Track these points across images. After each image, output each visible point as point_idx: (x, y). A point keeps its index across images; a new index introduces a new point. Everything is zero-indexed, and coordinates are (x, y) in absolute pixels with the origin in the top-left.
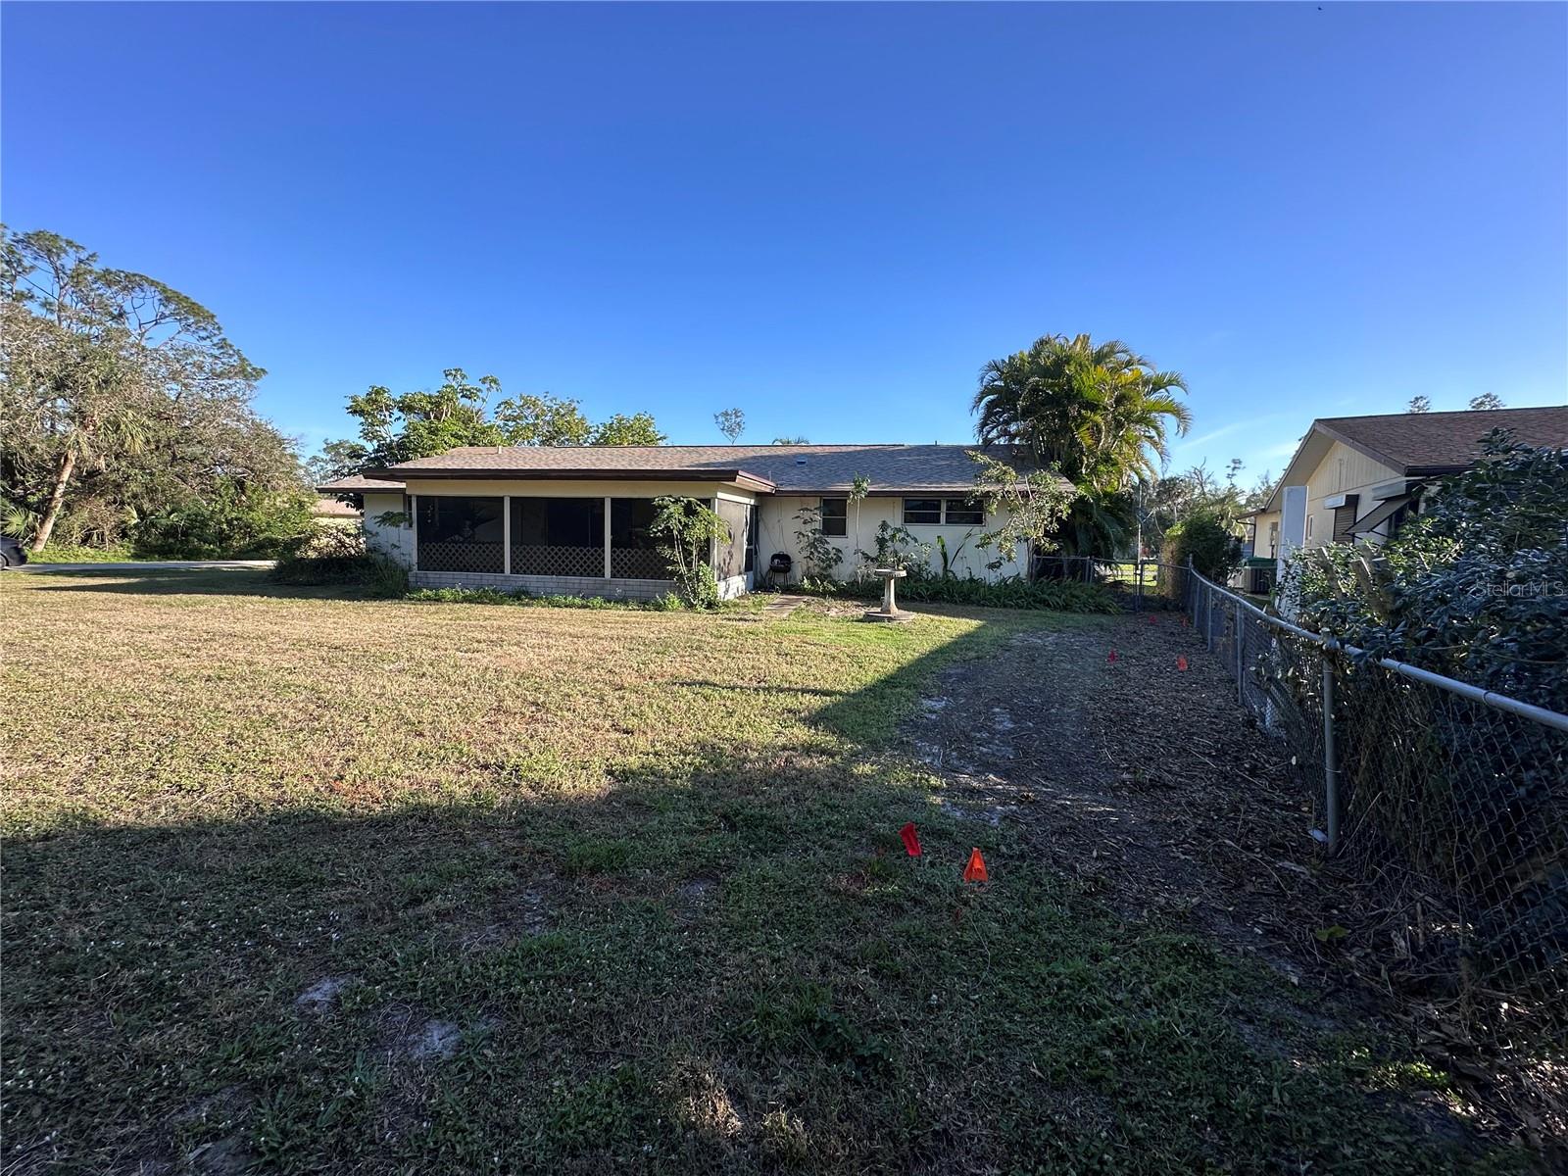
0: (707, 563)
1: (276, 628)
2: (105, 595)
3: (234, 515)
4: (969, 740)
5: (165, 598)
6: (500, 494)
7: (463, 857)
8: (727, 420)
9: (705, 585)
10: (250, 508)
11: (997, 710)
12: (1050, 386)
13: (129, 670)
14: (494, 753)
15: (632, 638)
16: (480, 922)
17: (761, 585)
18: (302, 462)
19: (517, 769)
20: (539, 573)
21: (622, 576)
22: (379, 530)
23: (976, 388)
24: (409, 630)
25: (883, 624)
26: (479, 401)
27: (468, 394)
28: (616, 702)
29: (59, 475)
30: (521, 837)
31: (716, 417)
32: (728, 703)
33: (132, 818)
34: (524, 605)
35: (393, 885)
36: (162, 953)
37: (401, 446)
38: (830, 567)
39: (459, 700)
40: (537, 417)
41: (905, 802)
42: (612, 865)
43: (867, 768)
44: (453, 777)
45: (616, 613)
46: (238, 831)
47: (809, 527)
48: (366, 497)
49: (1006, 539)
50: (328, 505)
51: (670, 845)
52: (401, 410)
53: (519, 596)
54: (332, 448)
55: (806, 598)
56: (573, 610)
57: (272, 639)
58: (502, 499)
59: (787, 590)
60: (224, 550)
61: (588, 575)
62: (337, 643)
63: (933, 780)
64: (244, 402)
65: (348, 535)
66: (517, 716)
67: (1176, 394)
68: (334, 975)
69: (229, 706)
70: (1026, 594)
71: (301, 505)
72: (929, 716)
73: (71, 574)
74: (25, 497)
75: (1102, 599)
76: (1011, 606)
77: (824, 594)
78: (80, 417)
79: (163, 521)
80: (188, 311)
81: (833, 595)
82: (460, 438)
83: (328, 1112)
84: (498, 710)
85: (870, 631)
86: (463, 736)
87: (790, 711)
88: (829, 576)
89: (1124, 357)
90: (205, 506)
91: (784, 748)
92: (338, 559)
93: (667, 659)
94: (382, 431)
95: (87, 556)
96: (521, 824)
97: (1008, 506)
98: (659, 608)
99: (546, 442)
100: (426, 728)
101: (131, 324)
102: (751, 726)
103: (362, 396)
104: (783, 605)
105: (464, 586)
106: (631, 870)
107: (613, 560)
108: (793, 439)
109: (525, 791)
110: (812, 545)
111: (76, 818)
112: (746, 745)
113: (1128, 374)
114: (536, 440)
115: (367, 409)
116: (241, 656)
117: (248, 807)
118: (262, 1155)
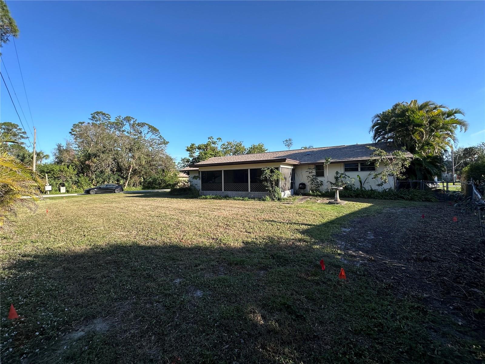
0: (278, 187)
1: (170, 205)
2: (137, 198)
3: (162, 178)
4: (355, 241)
5: (149, 198)
6: (221, 170)
7: (207, 258)
8: (287, 142)
9: (277, 193)
10: (165, 176)
11: (369, 232)
12: (400, 120)
13: (143, 214)
14: (216, 236)
15: (254, 208)
16: (210, 273)
17: (295, 193)
18: (176, 164)
19: (220, 240)
20: (231, 191)
21: (253, 191)
22: (193, 180)
23: (371, 124)
24: (199, 206)
25: (334, 205)
26: (217, 145)
27: (214, 143)
28: (247, 225)
29: (129, 171)
30: (220, 255)
31: (283, 142)
32: (278, 227)
33: (144, 244)
34: (227, 200)
35: (192, 262)
36: (150, 269)
37: (198, 158)
38: (319, 187)
39: (209, 223)
40: (231, 147)
41: (328, 257)
42: (241, 264)
43: (318, 247)
44: (206, 241)
45: (251, 202)
46: (163, 248)
47: (311, 174)
48: (190, 172)
49: (383, 175)
50: (182, 175)
51: (256, 260)
52: (198, 149)
53: (226, 197)
54: (183, 160)
55: (311, 197)
56: (240, 201)
57: (169, 208)
58: (221, 171)
59: (304, 194)
60: (160, 187)
61: (244, 191)
62: (183, 209)
63: (339, 252)
64: (164, 150)
65: (186, 182)
66: (222, 228)
67: (458, 116)
68: (180, 278)
69: (161, 222)
70: (394, 194)
71: (176, 175)
72: (344, 233)
73: (131, 193)
74: (123, 176)
75: (428, 196)
76: (388, 199)
77: (316, 196)
78: (133, 157)
79: (148, 180)
80: (154, 130)
81: (320, 196)
82: (212, 155)
83: (178, 302)
84: (218, 226)
85: (330, 207)
86: (209, 231)
87: (297, 230)
88: (319, 190)
89: (433, 106)
90: (156, 176)
91: (293, 239)
92: (184, 188)
93: (263, 214)
94: (194, 155)
95: (134, 189)
96: (220, 252)
97: (384, 164)
98: (264, 200)
99: (234, 154)
100: (201, 229)
101: (143, 135)
102: (284, 233)
103: (189, 146)
104: (302, 199)
105: (213, 195)
106: (245, 265)
107: (251, 186)
108: (308, 147)
109: (222, 245)
110: (312, 180)
111: (135, 243)
112: (282, 238)
113: (436, 112)
114: (231, 154)
115: (190, 149)
116: (163, 212)
117: (164, 244)
118: (167, 307)
